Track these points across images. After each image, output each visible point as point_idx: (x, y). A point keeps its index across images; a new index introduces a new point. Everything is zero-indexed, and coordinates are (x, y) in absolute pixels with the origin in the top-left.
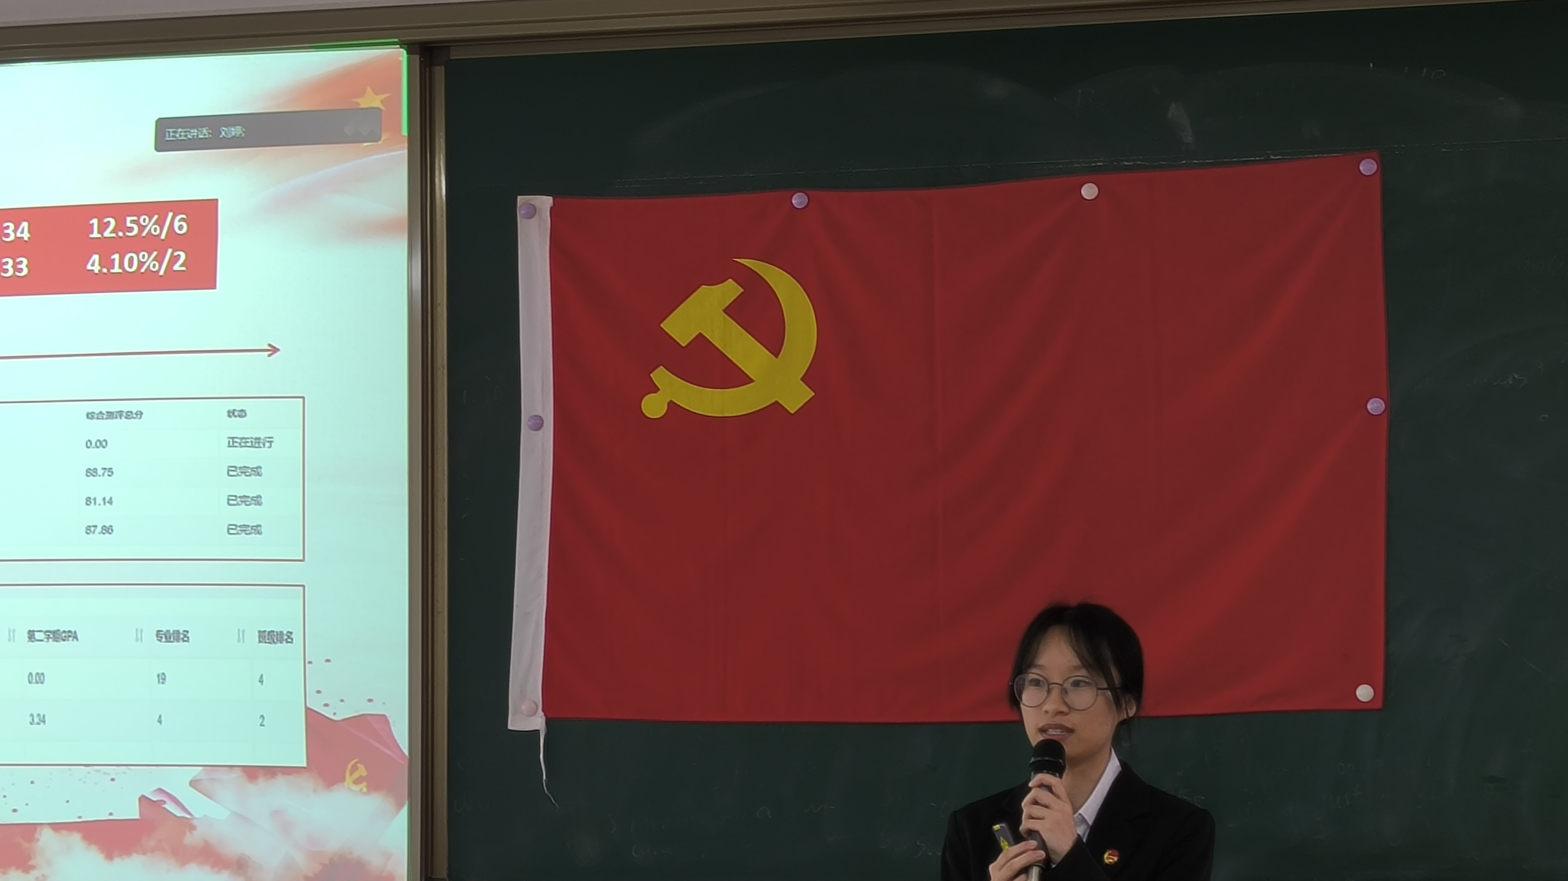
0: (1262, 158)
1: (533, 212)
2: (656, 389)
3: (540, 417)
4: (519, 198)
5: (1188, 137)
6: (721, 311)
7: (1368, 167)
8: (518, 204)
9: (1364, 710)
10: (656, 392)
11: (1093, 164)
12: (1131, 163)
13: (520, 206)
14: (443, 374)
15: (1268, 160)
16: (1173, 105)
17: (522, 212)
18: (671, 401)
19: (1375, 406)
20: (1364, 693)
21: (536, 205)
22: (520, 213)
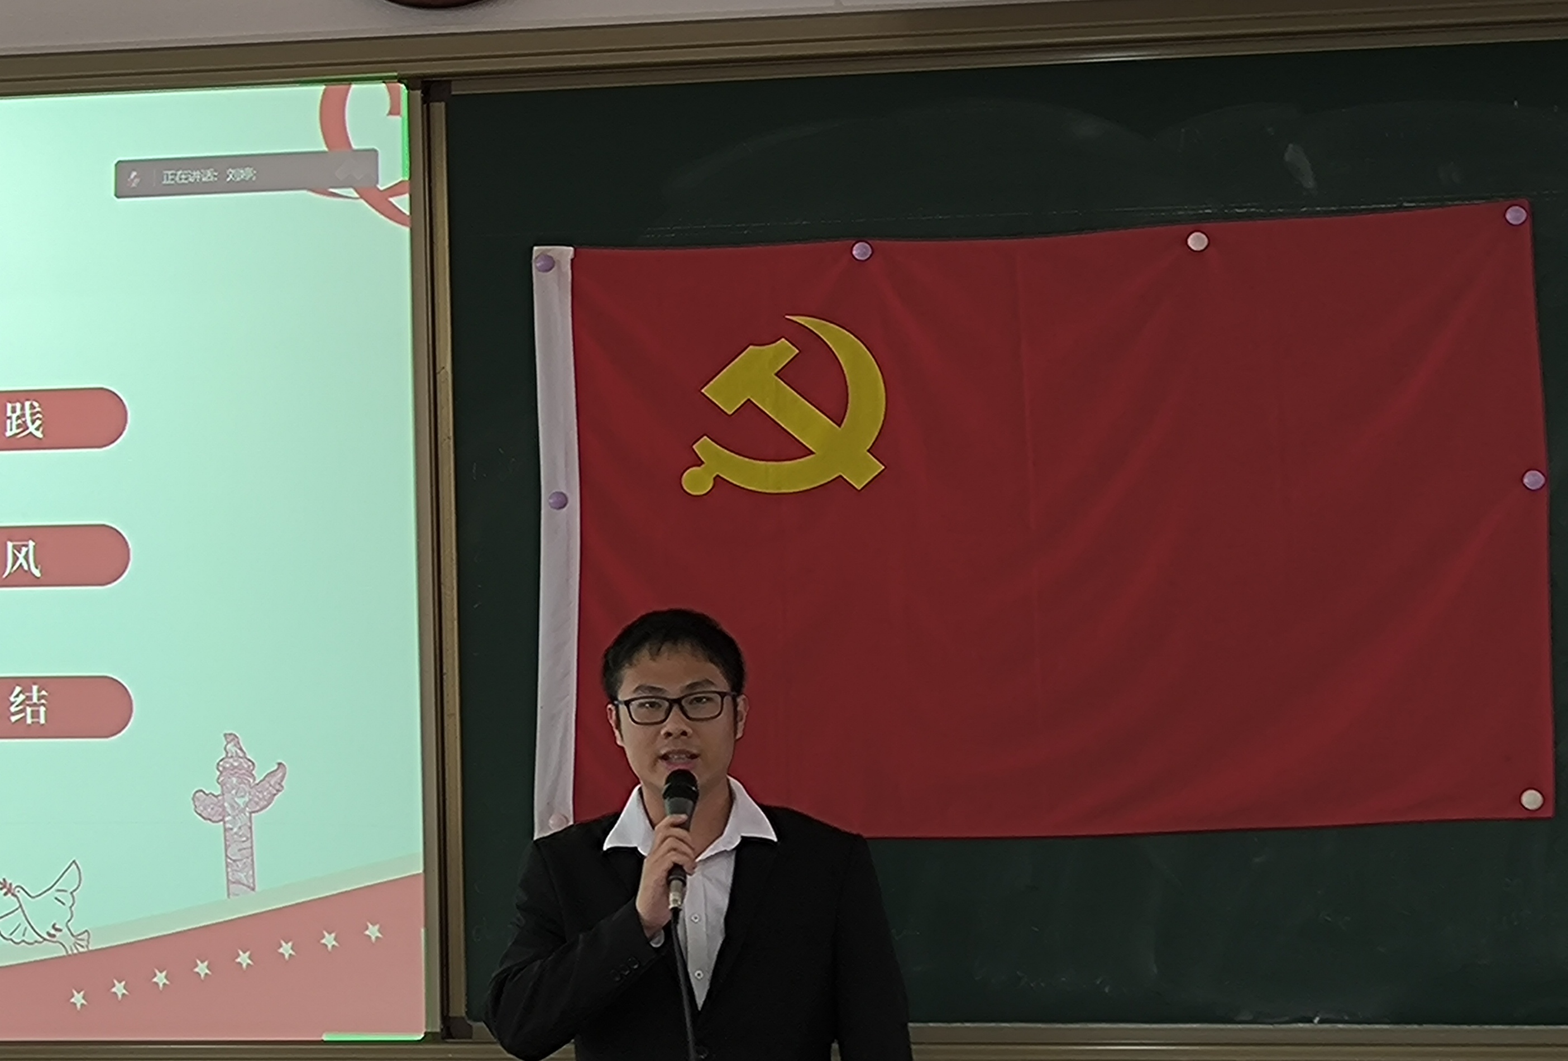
0: (1395, 205)
1: (550, 264)
2: (699, 463)
3: (562, 493)
4: (535, 248)
5: (1310, 183)
6: (773, 375)
7: (1515, 215)
8: (534, 257)
9: (1532, 818)
10: (699, 465)
11: (1201, 212)
12: (1245, 210)
13: (536, 258)
14: (449, 446)
15: (1400, 207)
16: (1291, 146)
17: (538, 265)
18: (718, 476)
19: (1533, 480)
20: (1531, 799)
21: (552, 255)
22: (535, 265)
